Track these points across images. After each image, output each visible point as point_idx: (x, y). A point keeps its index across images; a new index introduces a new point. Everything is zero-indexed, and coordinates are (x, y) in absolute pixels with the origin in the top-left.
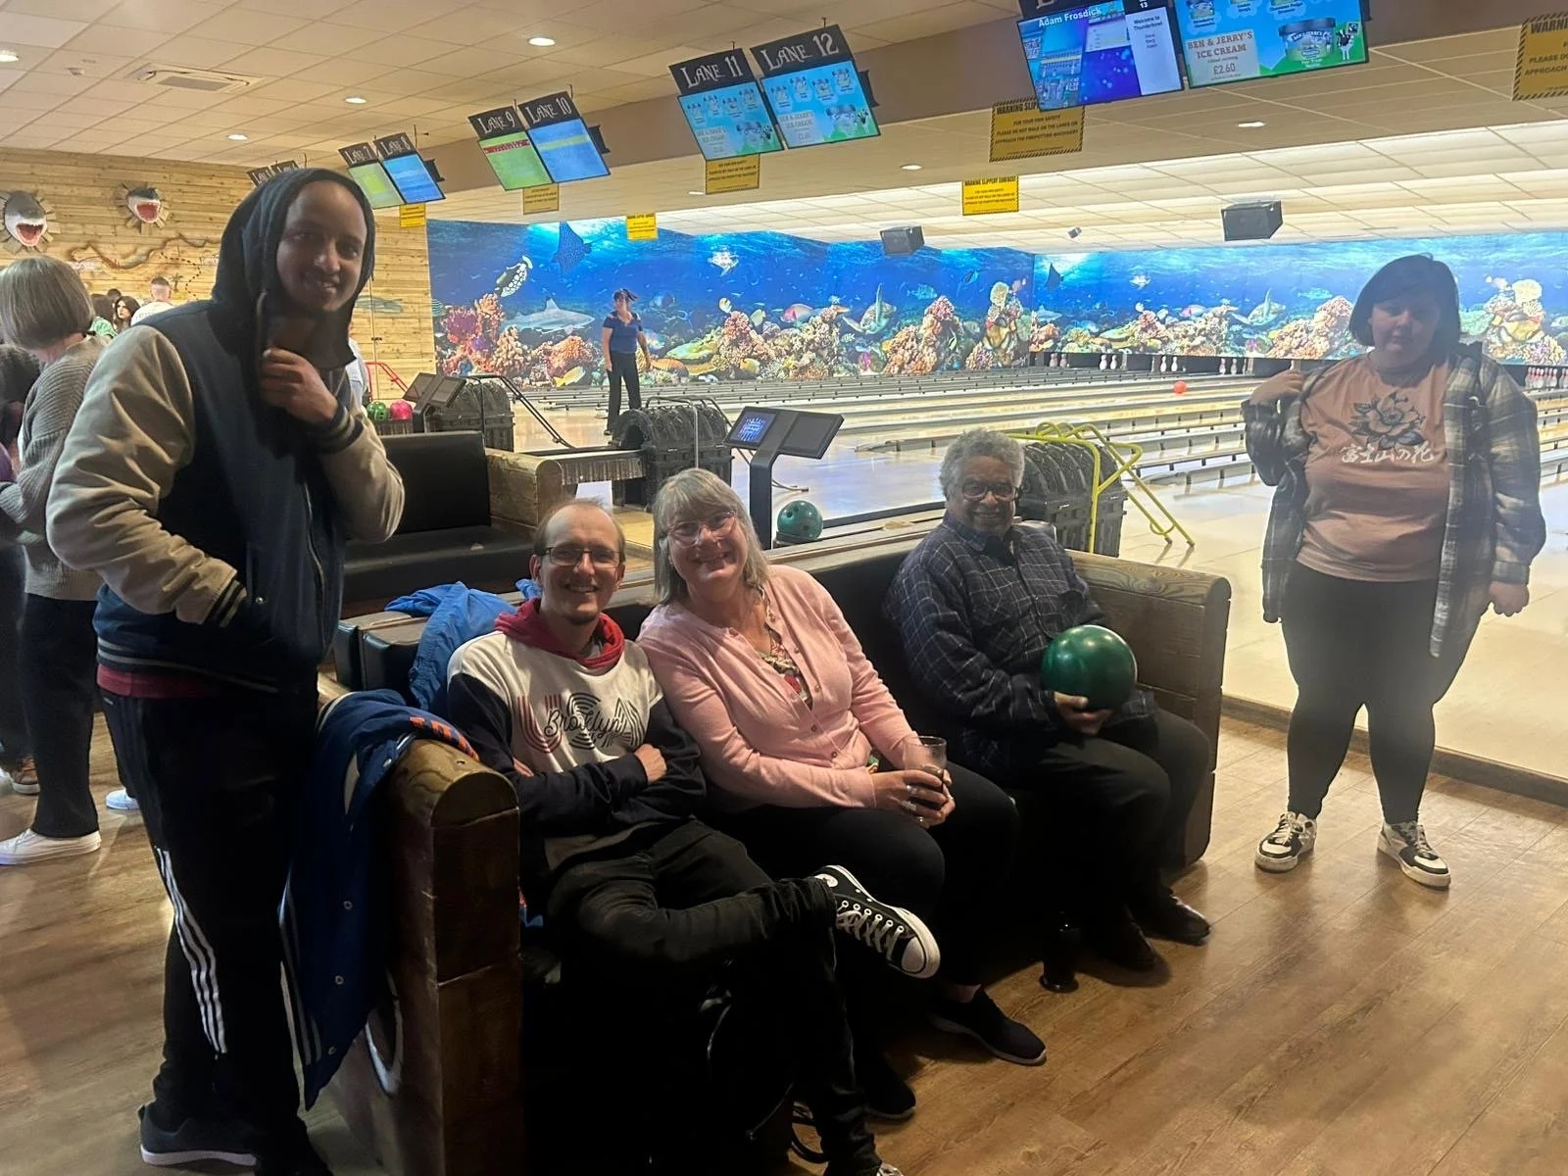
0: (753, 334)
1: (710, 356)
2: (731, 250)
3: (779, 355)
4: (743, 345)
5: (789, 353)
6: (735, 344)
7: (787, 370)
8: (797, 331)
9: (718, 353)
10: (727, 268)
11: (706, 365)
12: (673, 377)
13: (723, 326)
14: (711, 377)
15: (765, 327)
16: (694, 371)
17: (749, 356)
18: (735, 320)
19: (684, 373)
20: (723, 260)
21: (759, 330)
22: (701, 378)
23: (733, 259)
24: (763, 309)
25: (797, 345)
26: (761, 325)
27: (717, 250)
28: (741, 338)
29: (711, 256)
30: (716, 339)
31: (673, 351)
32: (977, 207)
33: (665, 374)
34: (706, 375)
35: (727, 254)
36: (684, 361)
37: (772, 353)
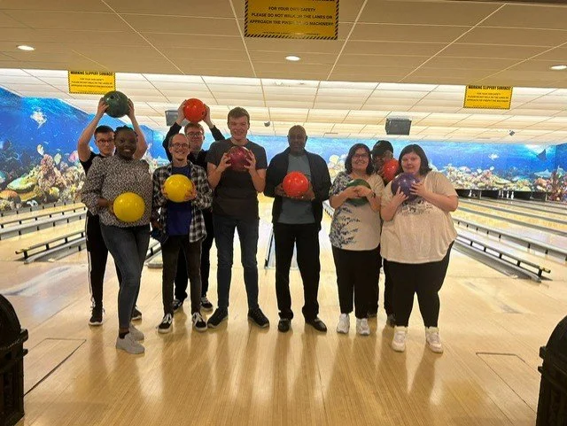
0: (55, 170)
1: (33, 186)
2: (42, 111)
3: (68, 184)
4: (50, 178)
5: (73, 182)
6: (46, 177)
7: (72, 193)
8: (75, 168)
9: (38, 184)
10: (41, 123)
11: (31, 194)
12: (11, 204)
13: (40, 165)
14: (34, 201)
15: (62, 165)
16: (24, 198)
17: (54, 186)
18: (46, 161)
19: (17, 200)
20: (38, 117)
21: (58, 167)
22: (28, 203)
23: (44, 118)
24: (60, 153)
25: (76, 177)
26: (59, 164)
27: (35, 110)
28: (49, 174)
29: (32, 114)
30: (36, 174)
31: (11, 184)
32: (476, 103)
33: (7, 202)
34: (30, 200)
35: (41, 113)
36: (19, 191)
37: (65, 183)
